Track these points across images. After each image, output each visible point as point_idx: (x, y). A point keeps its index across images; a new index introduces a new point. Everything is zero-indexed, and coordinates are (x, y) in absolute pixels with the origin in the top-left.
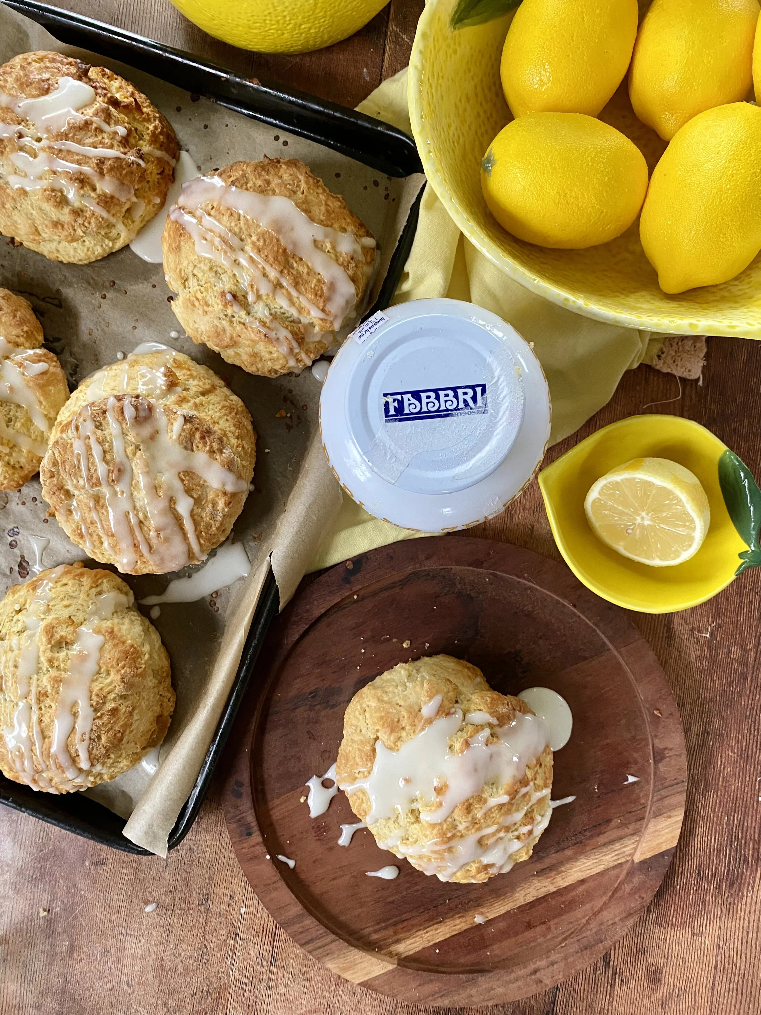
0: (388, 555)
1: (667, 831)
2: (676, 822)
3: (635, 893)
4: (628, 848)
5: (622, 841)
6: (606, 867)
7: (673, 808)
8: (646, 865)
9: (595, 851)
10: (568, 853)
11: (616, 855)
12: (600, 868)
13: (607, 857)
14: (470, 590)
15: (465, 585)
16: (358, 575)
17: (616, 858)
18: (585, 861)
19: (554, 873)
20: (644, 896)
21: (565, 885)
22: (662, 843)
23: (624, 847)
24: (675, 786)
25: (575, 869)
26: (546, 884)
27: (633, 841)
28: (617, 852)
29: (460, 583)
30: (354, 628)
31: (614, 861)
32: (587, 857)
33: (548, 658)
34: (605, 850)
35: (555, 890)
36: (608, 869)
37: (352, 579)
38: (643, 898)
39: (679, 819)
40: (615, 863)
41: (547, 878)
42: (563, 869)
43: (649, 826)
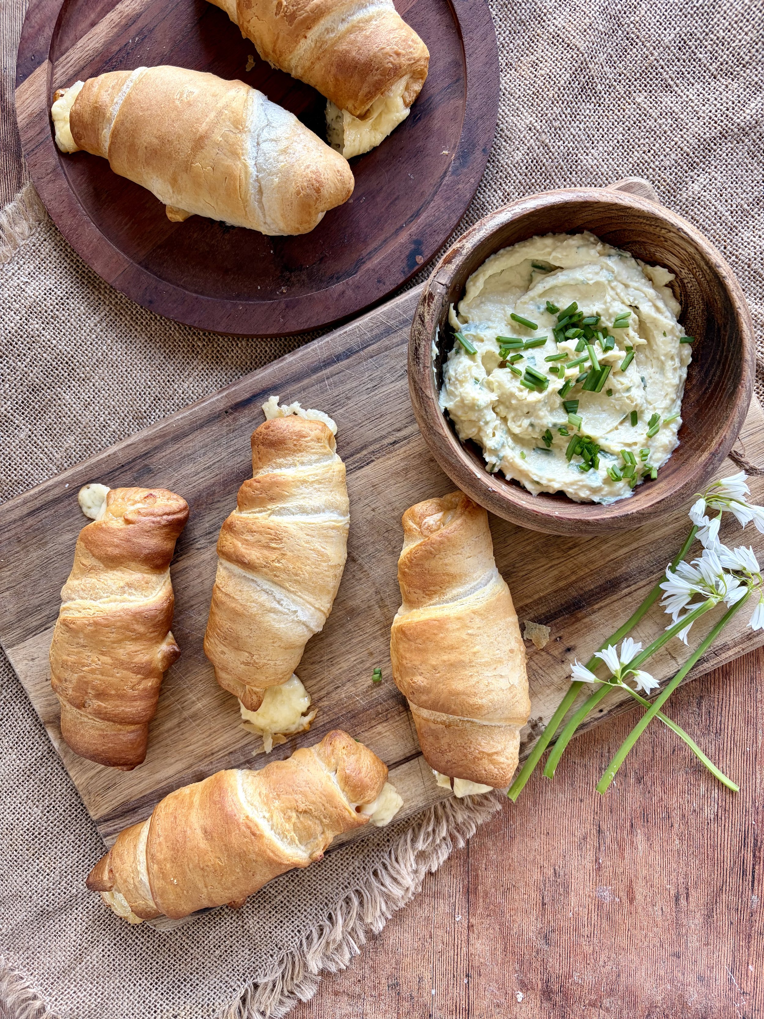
0: (384, 283)
1: (28, 101)
2: (22, 113)
3: (39, 30)
4: (59, 73)
5: (68, 77)
6: (75, 47)
7: (30, 125)
8: (38, 60)
9: (91, 58)
10: (115, 48)
11: (69, 62)
12: (80, 43)
13: (77, 57)
14: (291, 277)
15: (298, 280)
16: (407, 253)
17: (68, 59)
18: (97, 45)
19: (122, 23)
20: (30, 30)
21: (108, 16)
22: (29, 88)
23: (64, 72)
24: (34, 147)
25: (104, 33)
26: (127, 9)
27: (57, 81)
28: (69, 64)
29: (303, 281)
30: (396, 199)
31: (69, 56)
32: (96, 50)
33: (195, 235)
34: (81, 63)
35: (117, 6)
36: (73, 45)
37: (413, 246)
38: (30, 27)
39: (21, 117)
40: (67, 54)
41: (128, 15)
42: (115, 30)
43: (46, 99)
